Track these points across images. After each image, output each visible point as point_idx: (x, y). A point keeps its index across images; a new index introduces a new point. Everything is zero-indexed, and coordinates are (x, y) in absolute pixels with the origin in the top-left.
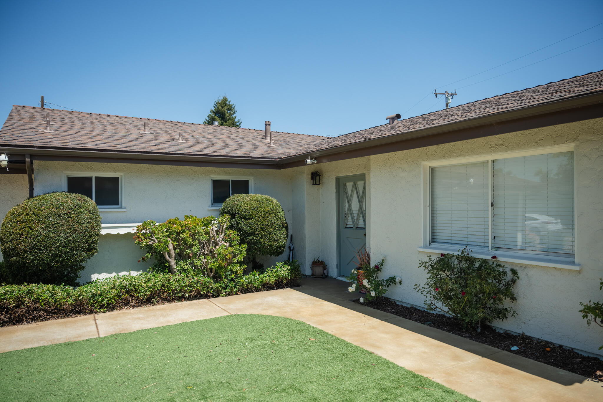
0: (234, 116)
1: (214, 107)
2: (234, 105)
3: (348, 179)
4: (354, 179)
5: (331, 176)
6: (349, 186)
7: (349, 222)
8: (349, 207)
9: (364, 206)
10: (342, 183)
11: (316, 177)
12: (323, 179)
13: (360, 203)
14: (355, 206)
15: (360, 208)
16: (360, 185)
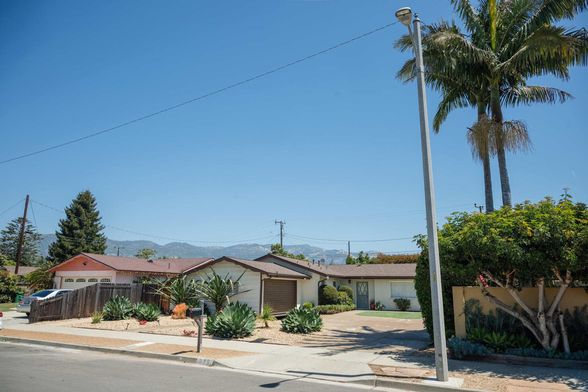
3: (360, 282)
4: (362, 283)
5: (354, 282)
6: (360, 284)
7: (360, 294)
8: (360, 290)
9: (366, 290)
10: (357, 283)
11: (349, 282)
12: (351, 282)
13: (365, 288)
14: (362, 290)
15: (365, 290)
16: (365, 284)
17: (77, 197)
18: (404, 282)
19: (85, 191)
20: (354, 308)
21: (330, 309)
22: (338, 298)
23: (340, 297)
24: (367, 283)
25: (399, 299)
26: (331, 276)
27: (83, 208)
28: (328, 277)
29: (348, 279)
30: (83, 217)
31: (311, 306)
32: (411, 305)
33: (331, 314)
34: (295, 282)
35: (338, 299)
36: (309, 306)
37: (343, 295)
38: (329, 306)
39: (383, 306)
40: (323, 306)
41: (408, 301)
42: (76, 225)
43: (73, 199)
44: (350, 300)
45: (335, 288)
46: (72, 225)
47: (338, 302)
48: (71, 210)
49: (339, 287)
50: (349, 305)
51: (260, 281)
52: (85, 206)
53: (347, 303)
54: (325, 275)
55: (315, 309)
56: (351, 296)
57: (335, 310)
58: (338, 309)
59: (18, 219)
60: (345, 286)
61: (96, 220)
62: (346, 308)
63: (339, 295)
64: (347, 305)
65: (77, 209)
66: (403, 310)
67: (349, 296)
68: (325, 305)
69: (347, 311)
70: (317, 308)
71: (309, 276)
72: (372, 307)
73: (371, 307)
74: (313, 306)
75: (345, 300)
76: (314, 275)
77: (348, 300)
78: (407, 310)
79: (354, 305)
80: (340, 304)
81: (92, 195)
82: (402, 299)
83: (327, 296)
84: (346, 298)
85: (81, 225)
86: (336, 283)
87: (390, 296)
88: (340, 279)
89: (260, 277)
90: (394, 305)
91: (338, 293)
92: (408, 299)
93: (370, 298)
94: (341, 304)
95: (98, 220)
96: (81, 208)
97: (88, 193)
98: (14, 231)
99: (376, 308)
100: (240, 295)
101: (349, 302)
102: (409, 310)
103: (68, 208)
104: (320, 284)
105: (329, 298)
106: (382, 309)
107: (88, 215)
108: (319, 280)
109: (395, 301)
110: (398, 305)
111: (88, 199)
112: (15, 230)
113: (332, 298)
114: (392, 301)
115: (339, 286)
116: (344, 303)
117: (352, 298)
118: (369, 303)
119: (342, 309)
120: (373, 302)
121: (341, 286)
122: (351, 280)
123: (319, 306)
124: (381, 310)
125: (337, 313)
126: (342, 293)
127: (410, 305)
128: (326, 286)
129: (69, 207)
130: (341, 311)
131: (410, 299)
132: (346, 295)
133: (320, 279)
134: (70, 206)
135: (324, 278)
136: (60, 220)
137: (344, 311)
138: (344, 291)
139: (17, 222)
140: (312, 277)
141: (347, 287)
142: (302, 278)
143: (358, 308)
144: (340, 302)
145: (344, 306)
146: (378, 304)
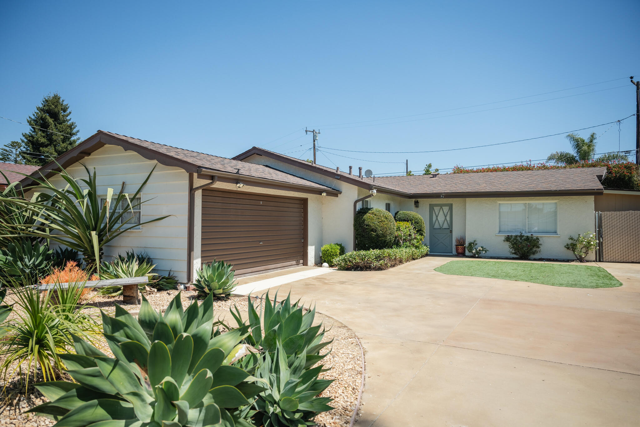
0: (68, 118)
1: (42, 104)
2: (68, 106)
3: (437, 205)
4: (441, 206)
5: (425, 203)
6: (436, 209)
7: (437, 226)
8: (437, 219)
9: (448, 218)
10: (432, 207)
11: (417, 203)
12: (420, 205)
13: (446, 217)
14: (441, 218)
15: (446, 219)
16: (446, 209)
17: (43, 103)
18: (527, 202)
19: (52, 95)
20: (425, 252)
21: (378, 258)
22: (396, 234)
23: (399, 233)
24: (451, 206)
25: (516, 236)
26: (381, 190)
27: (51, 118)
28: (375, 191)
29: (414, 200)
30: (52, 129)
31: (338, 251)
32: (542, 248)
33: (380, 269)
34: (305, 202)
35: (396, 237)
36: (333, 251)
37: (406, 228)
38: (377, 252)
39: (483, 250)
40: (363, 252)
41: (534, 240)
42: (43, 140)
43: (38, 107)
44: (418, 237)
45: (390, 214)
46: (37, 139)
47: (396, 243)
48: (35, 121)
49: (396, 214)
50: (417, 247)
51: (186, 193)
52: (55, 116)
53: (413, 245)
54: (369, 187)
55: (344, 259)
56: (420, 231)
57: (390, 259)
58: (395, 259)
59: (11, 143)
60: (408, 212)
61: (72, 134)
62: (411, 254)
63: (398, 229)
64: (414, 249)
65: (43, 119)
66: (524, 256)
67: (418, 231)
68: (367, 249)
69: (414, 259)
70: (351, 256)
71: (333, 189)
72: (460, 251)
73: (457, 250)
74: (342, 251)
75: (408, 239)
76: (345, 187)
77: (415, 238)
78: (532, 256)
79: (425, 247)
80: (398, 245)
81: (63, 101)
82: (521, 236)
83: (372, 230)
84: (410, 235)
85: (51, 140)
86: (392, 206)
87: (498, 230)
88: (399, 198)
89: (187, 182)
90: (506, 248)
91: (397, 224)
92: (535, 235)
93: (456, 234)
94: (400, 246)
95: (74, 134)
96: (48, 117)
97: (56, 99)
98: (8, 158)
99: (467, 253)
100: (144, 229)
101: (418, 242)
102: (537, 256)
103: (31, 119)
104: (359, 206)
105: (377, 235)
106: (480, 255)
107: (59, 127)
108: (356, 198)
109: (508, 239)
110: (513, 248)
111: (56, 106)
112: (10, 156)
113: (384, 236)
114: (502, 237)
115: (398, 212)
116: (408, 243)
117: (422, 235)
118: (454, 243)
119: (405, 257)
120: (461, 242)
121: (401, 212)
122: (419, 200)
123: (355, 253)
124: (478, 257)
125: (394, 266)
126: (403, 225)
127: (538, 247)
128: (370, 209)
129: (33, 117)
130: (401, 262)
131: (539, 235)
132: (412, 227)
133: (359, 195)
134: (34, 115)
135: (366, 192)
136: (23, 134)
137: (407, 260)
138: (408, 221)
139: (11, 147)
140: (341, 193)
141: (413, 213)
142: (319, 192)
143: (434, 252)
144: (398, 241)
145: (408, 250)
146: (472, 245)
